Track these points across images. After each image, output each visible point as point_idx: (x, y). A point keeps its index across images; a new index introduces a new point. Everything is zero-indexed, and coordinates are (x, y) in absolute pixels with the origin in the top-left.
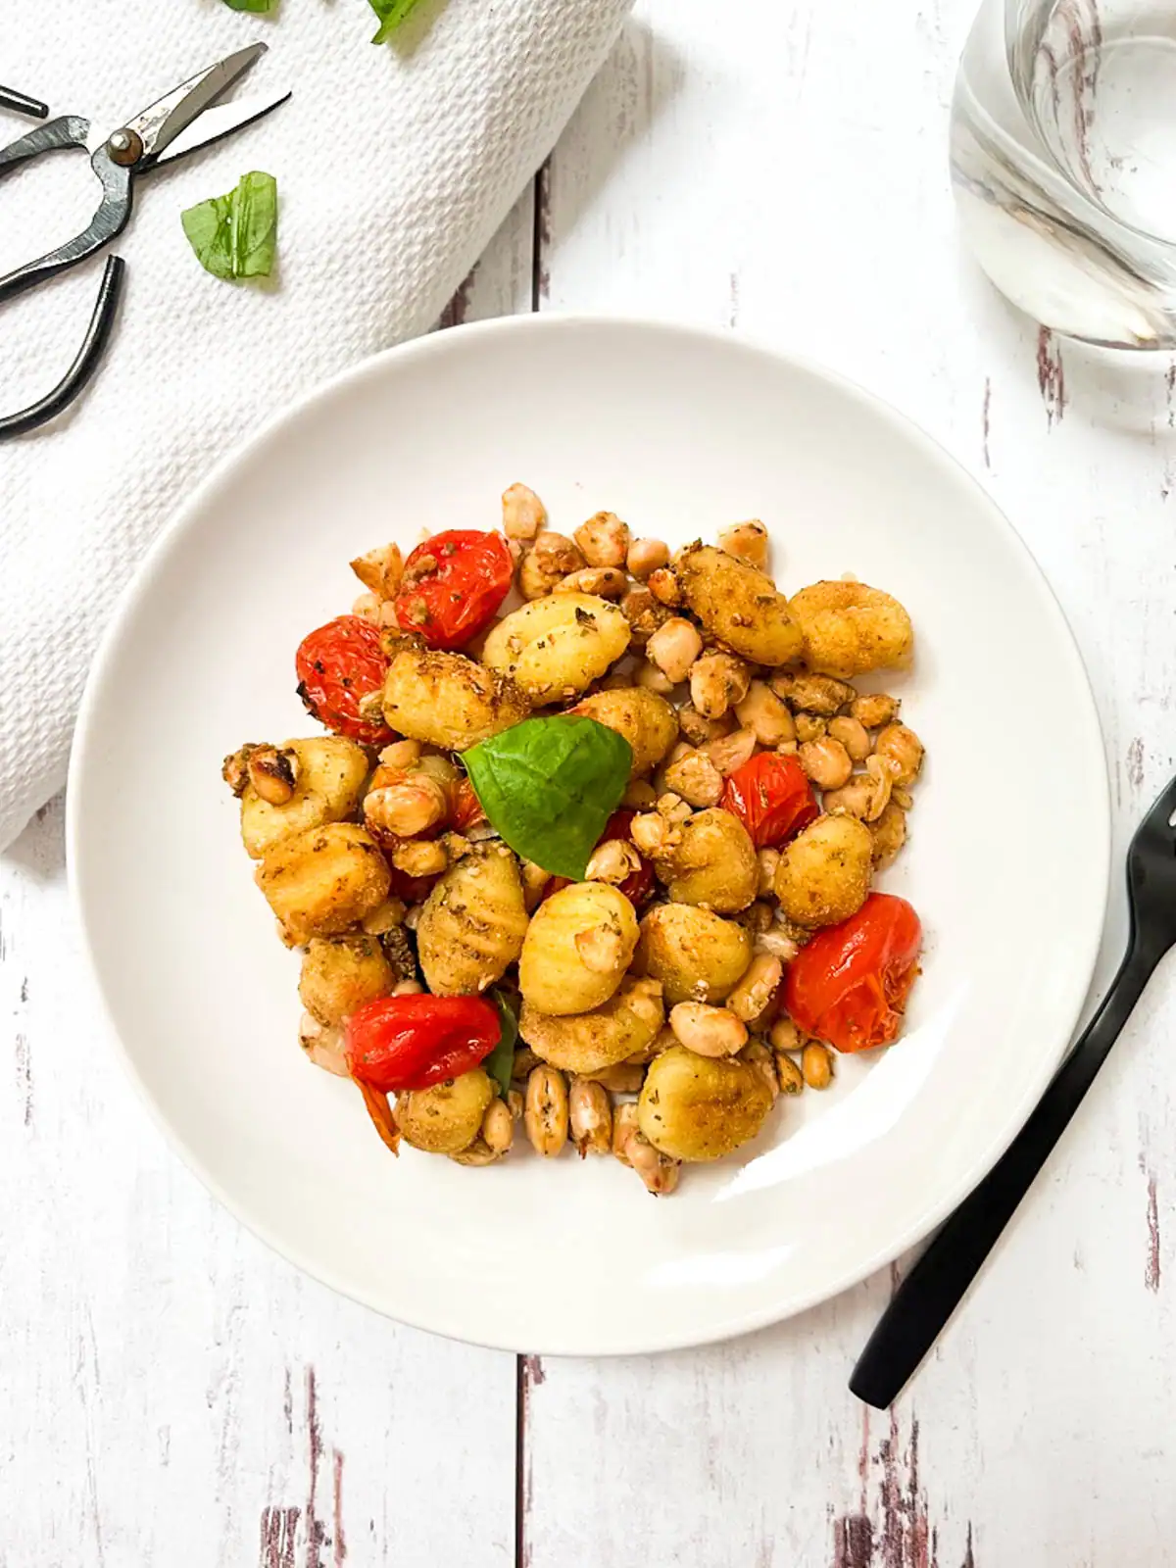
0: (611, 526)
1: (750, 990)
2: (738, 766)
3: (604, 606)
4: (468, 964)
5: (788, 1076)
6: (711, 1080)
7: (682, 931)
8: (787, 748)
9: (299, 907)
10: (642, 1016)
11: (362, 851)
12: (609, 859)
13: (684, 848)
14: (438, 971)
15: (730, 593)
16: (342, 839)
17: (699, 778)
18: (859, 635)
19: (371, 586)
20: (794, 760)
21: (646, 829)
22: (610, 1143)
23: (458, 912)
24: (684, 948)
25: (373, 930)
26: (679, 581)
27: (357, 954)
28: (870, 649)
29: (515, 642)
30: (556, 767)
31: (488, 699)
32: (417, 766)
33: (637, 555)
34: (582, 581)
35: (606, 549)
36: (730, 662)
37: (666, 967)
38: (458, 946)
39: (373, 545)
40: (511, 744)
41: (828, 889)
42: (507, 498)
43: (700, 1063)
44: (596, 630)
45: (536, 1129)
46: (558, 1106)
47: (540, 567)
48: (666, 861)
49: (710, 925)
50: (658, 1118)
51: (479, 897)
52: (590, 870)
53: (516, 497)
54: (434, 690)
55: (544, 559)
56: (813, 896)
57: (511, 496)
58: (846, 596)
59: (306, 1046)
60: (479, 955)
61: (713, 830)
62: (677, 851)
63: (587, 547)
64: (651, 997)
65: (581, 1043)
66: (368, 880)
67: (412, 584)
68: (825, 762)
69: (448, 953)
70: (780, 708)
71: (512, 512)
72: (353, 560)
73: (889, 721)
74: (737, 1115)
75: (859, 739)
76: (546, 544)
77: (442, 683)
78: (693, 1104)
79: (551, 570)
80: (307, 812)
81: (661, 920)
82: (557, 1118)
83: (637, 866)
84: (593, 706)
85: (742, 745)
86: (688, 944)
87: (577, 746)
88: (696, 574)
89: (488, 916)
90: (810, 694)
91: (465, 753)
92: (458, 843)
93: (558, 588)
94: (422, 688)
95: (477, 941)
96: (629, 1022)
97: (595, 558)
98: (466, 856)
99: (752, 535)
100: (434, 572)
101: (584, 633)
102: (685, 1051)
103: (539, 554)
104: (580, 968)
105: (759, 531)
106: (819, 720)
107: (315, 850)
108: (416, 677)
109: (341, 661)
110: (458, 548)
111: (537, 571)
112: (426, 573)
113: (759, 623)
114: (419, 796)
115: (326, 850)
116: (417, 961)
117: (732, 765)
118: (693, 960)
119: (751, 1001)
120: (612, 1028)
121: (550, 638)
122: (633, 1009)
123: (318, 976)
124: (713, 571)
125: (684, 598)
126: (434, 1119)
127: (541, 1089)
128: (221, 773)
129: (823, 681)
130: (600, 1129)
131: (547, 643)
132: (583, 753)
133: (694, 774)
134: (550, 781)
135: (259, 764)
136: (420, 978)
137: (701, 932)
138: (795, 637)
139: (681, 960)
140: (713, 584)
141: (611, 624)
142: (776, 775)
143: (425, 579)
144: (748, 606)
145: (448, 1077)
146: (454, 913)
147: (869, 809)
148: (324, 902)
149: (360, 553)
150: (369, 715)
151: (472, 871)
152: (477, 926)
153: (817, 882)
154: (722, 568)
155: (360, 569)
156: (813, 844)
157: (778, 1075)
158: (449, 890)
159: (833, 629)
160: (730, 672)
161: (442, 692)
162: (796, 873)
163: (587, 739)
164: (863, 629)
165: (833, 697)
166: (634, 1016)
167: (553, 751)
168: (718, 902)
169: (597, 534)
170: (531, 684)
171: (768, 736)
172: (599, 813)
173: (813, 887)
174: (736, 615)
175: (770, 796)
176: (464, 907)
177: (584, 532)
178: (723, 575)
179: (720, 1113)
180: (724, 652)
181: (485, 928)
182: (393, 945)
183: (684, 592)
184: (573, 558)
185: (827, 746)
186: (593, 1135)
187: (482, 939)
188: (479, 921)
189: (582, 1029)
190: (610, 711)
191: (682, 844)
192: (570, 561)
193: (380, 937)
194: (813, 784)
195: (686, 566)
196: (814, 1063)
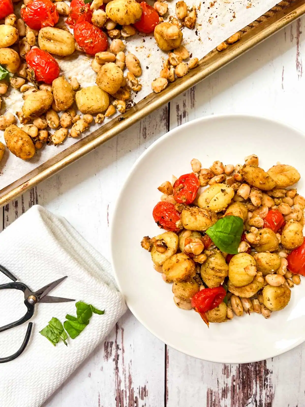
0: (219, 164)
1: (282, 268)
2: (266, 216)
3: (226, 186)
4: (218, 280)
5: (291, 284)
6: (279, 291)
7: (265, 259)
8: (275, 207)
9: (177, 277)
10: (260, 281)
11: (187, 260)
12: (243, 247)
13: (261, 240)
14: (210, 283)
15: (257, 177)
16: (182, 258)
17: (259, 222)
18: (289, 179)
19: (163, 192)
20: (277, 210)
21: (250, 237)
22: (254, 309)
23: (213, 269)
24: (267, 263)
25: (192, 277)
26: (242, 175)
27: (191, 284)
28: (292, 182)
29: (207, 200)
30: (230, 230)
31: (209, 218)
32: (192, 236)
33: (228, 170)
34: (216, 180)
35: (219, 170)
36: (259, 192)
37: (262, 268)
38: (215, 276)
39: (162, 182)
40: (217, 227)
41: (296, 241)
42: (192, 163)
43: (275, 288)
44: (227, 193)
45: (237, 311)
46: (240, 305)
47: (204, 178)
48: (258, 244)
49: (272, 256)
50: (271, 304)
51: (217, 264)
52: (239, 250)
53: (194, 162)
54: (196, 219)
55: (204, 176)
56: (293, 243)
57: (193, 162)
58: (282, 170)
59: (178, 305)
60: (220, 277)
61: (268, 235)
62: (260, 241)
63: (214, 171)
64: (261, 276)
65: (248, 291)
66: (191, 267)
67: (178, 192)
68: (285, 209)
69: (212, 279)
70: (270, 198)
71: (194, 167)
72: (158, 187)
73: (296, 195)
74: (286, 297)
75: (291, 201)
76: (204, 172)
77: (197, 216)
78: (276, 298)
79: (206, 178)
80: (170, 253)
81: (259, 258)
82: (241, 307)
83: (250, 246)
84: (231, 211)
85: (265, 210)
86: (268, 262)
87: (233, 224)
88: (247, 173)
89: (220, 268)
90: (278, 194)
91: (206, 231)
92: (208, 252)
93: (210, 183)
94: (193, 219)
95: (219, 274)
96: (257, 283)
97: (217, 173)
98: (211, 255)
99: (255, 159)
100: (183, 188)
101: (225, 195)
102: (271, 286)
103: (203, 175)
104: (246, 275)
105: (256, 158)
106: (280, 199)
107: (177, 262)
108: (191, 217)
109: (167, 214)
110: (185, 179)
111: (203, 179)
112: (182, 188)
113: (267, 183)
114: (199, 245)
115: (179, 262)
116: (202, 281)
117: (264, 216)
118: (270, 266)
119: (283, 270)
120: (254, 286)
121: (217, 198)
122: (258, 280)
123: (182, 290)
124: (251, 172)
125: (243, 179)
126: (217, 316)
127: (234, 301)
128: (141, 246)
129: (280, 190)
130: (251, 307)
131: (216, 199)
132: (234, 225)
133: (258, 221)
134: (229, 234)
135: (158, 245)
136: (204, 284)
137: (270, 259)
138: (274, 183)
139: (267, 266)
140: (252, 175)
141: (230, 191)
142: (276, 216)
143: (181, 190)
144: (263, 179)
145: (217, 306)
146: (212, 269)
147: (298, 218)
148: (183, 275)
149: (159, 185)
150: (180, 227)
151: (213, 258)
152: (218, 271)
153: (293, 240)
154: (253, 171)
155: (160, 189)
156: (290, 231)
157: (289, 284)
158: (209, 264)
159: (283, 179)
160: (259, 194)
161: (198, 218)
162: (288, 239)
163: (234, 221)
164: (290, 178)
165: (283, 194)
166: (259, 282)
167: (228, 227)
168: (271, 250)
169: (216, 167)
170: (215, 210)
171: (270, 206)
172: (239, 237)
173: (292, 242)
174: (261, 182)
175: (276, 222)
176: (214, 267)
177: (213, 168)
178: (254, 173)
179: (282, 298)
180: (256, 189)
181: (220, 271)
182: (197, 278)
183: (244, 178)
184: (211, 174)
185: (285, 205)
186: (250, 309)
187: (220, 274)
188: (218, 270)
189: (248, 288)
190: (236, 212)
191: (261, 239)
192: (211, 175)
193: (194, 278)
194: (283, 215)
195: (243, 172)
196: (296, 278)
